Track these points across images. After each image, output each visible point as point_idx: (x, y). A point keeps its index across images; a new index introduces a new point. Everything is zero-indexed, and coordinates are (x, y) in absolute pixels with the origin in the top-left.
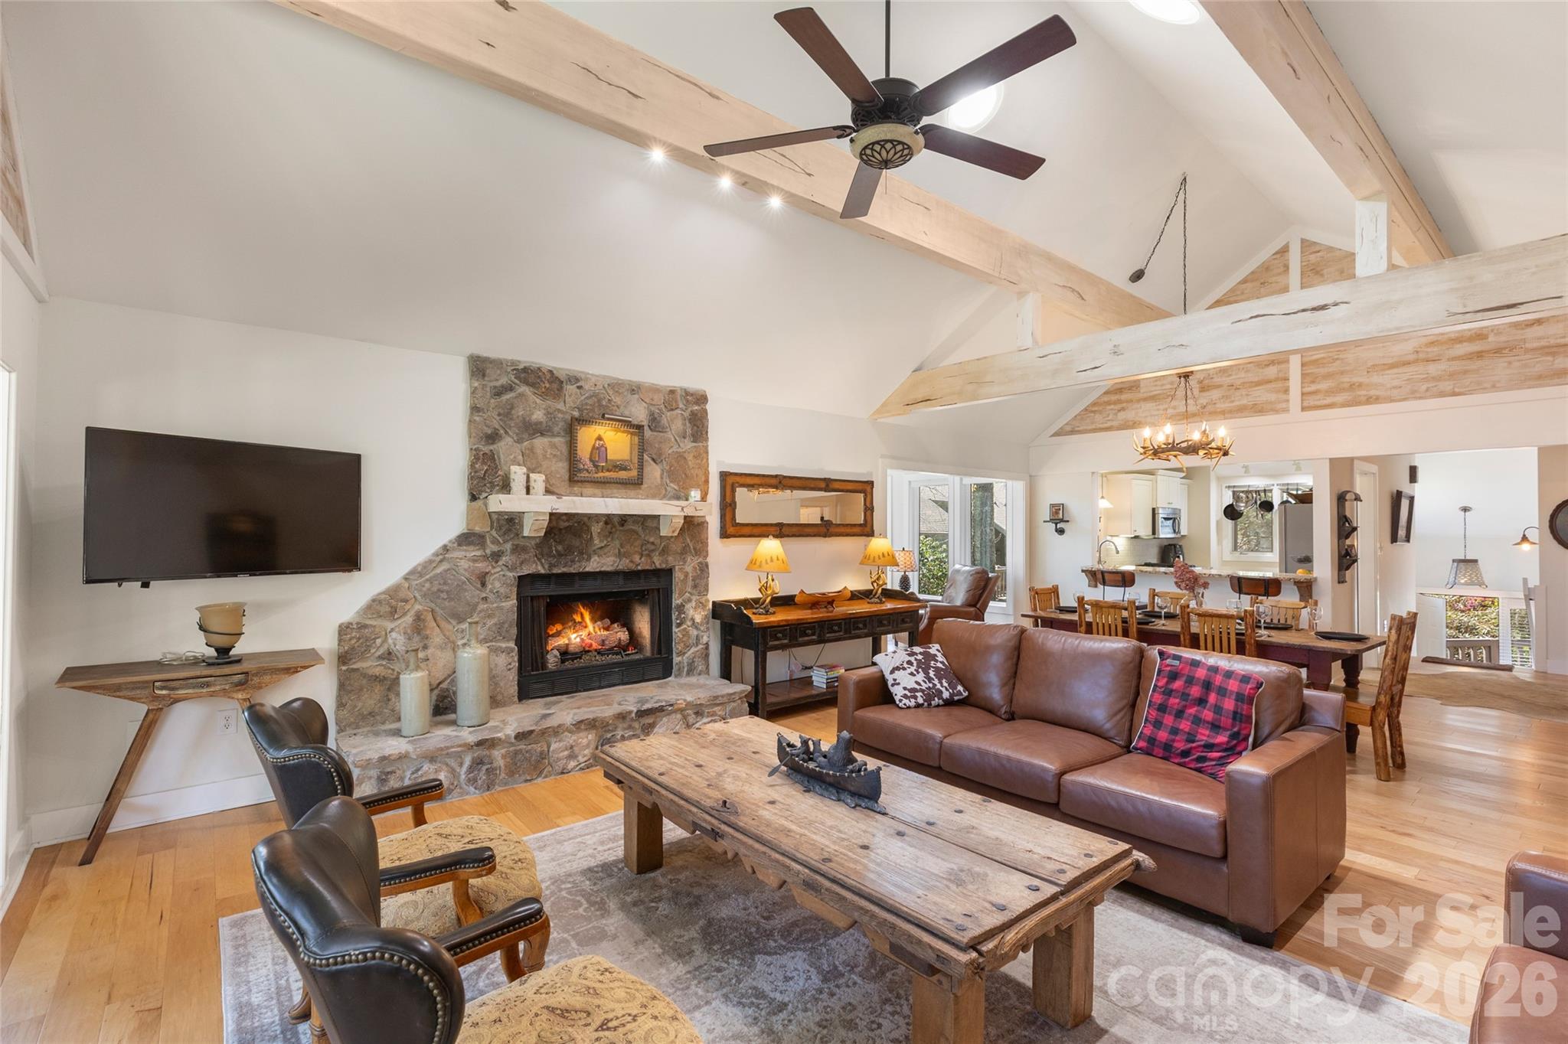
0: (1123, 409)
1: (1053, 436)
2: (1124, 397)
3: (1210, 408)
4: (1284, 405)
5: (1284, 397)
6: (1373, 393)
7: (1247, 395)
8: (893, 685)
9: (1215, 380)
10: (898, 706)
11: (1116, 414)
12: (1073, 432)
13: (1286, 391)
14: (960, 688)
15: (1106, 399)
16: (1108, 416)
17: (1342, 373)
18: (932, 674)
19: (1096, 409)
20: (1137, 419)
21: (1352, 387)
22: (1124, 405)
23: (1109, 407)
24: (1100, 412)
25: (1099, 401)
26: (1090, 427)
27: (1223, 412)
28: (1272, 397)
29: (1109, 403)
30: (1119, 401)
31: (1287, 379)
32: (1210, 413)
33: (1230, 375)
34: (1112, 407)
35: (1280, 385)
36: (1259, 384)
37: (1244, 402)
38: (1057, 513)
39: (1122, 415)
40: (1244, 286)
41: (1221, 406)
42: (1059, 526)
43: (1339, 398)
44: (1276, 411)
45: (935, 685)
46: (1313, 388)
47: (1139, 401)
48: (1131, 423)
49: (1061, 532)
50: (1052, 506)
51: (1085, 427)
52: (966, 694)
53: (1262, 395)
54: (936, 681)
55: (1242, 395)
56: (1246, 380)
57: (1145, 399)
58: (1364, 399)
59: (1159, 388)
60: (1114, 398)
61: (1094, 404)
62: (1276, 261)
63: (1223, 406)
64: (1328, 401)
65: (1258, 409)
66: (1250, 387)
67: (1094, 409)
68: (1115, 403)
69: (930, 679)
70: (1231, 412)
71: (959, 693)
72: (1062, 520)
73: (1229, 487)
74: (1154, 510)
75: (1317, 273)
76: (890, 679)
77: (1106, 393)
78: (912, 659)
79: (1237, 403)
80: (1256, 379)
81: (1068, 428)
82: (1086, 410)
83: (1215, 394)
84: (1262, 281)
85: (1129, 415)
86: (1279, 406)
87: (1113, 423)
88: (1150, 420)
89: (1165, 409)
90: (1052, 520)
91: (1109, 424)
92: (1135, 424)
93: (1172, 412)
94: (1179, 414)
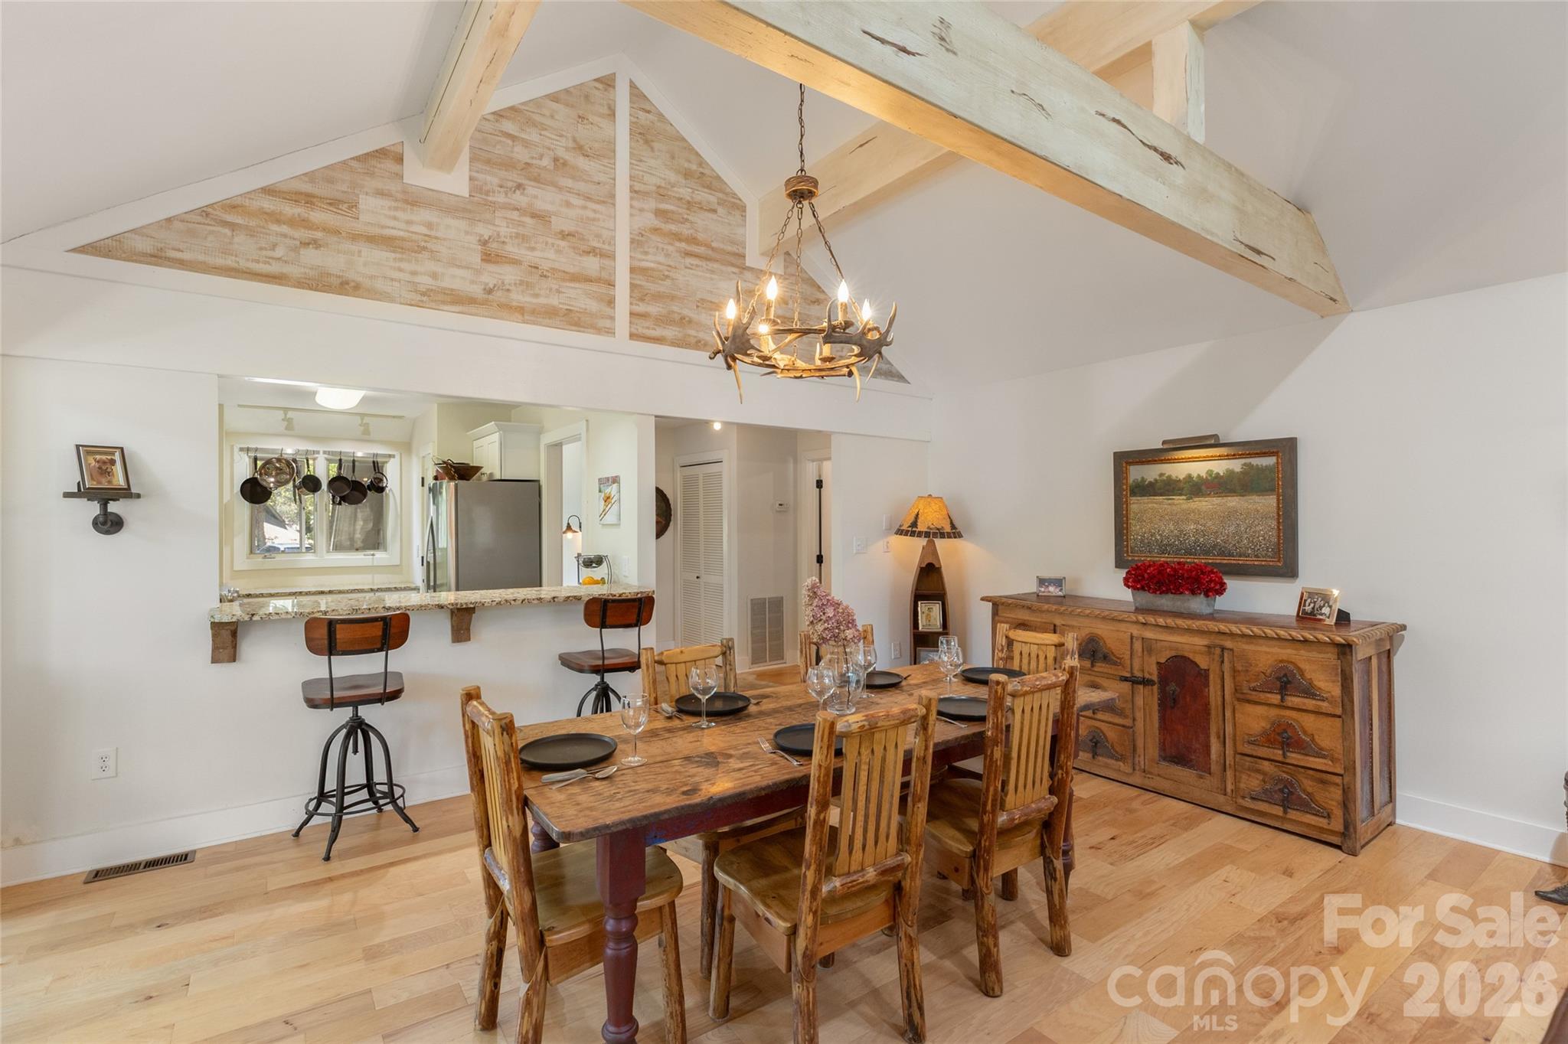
0: (315, 244)
1: (82, 250)
2: (318, 216)
3: (499, 295)
4: (607, 323)
5: (608, 310)
6: (701, 335)
7: (558, 292)
9: (509, 248)
11: (295, 249)
12: (157, 258)
13: (611, 302)
15: (268, 204)
16: (274, 247)
17: (673, 298)
19: (239, 220)
20: (351, 275)
21: (683, 322)
22: (319, 235)
23: (275, 228)
24: (251, 232)
25: (247, 203)
26: (220, 261)
27: (521, 310)
28: (593, 306)
29: (276, 218)
30: (304, 223)
31: (611, 284)
32: (501, 306)
33: (533, 249)
34: (284, 229)
35: (603, 289)
36: (575, 278)
37: (554, 301)
38: (104, 469)
39: (310, 256)
40: (554, 105)
41: (518, 297)
42: (113, 507)
43: (670, 332)
44: (599, 331)
46: (641, 308)
47: (355, 237)
48: (336, 282)
49: (109, 524)
50: (83, 451)
51: (201, 258)
53: (579, 298)
55: (551, 289)
56: (556, 265)
57: (372, 239)
58: (693, 341)
59: (403, 226)
60: (290, 210)
61: (232, 207)
62: (597, 93)
63: (520, 297)
64: (658, 332)
65: (573, 320)
66: (564, 280)
67: (229, 218)
68: (292, 222)
70: (533, 312)
72: (126, 493)
73: (248, 450)
75: (647, 142)
77: (268, 191)
79: (542, 300)
80: (571, 269)
81: (143, 245)
82: (205, 212)
83: (509, 274)
84: (581, 113)
85: (331, 260)
86: (602, 323)
87: (287, 269)
88: (379, 285)
89: (414, 273)
90: (82, 492)
91: (274, 268)
92: (345, 287)
93: (425, 281)
94: (444, 292)
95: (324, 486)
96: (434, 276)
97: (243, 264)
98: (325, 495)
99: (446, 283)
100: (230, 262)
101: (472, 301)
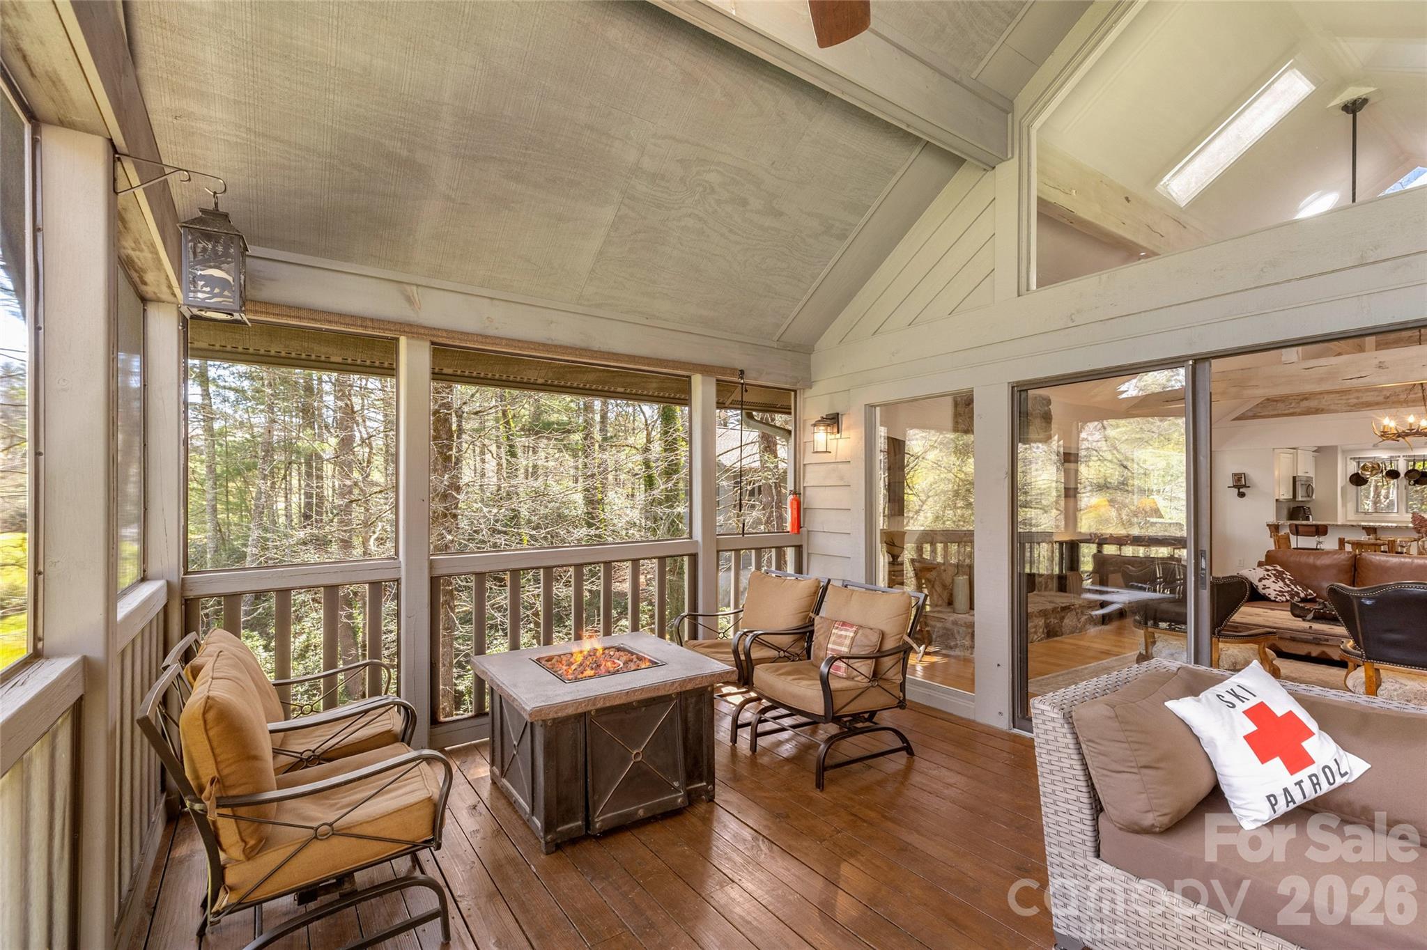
1: (1234, 420)
3: (1393, 398)
8: (1263, 589)
10: (1275, 601)
11: (1298, 403)
12: (1254, 417)
14: (1310, 591)
16: (1291, 404)
18: (1288, 582)
32: (1394, 403)
38: (1239, 479)
42: (1241, 490)
45: (1293, 589)
48: (1313, 410)
49: (1242, 495)
50: (1234, 475)
51: (1267, 413)
52: (1315, 595)
54: (1293, 587)
69: (1288, 586)
71: (1311, 594)
72: (1245, 486)
73: (1354, 459)
74: (1294, 478)
76: (1260, 586)
78: (1269, 573)
81: (1250, 414)
87: (1295, 410)
88: (1332, 407)
89: (1348, 399)
90: (1234, 486)
91: (1291, 411)
92: (1317, 411)
93: (1355, 401)
94: (1362, 403)
95: (1402, 475)
96: (1358, 398)
97: (1280, 412)
98: (1402, 481)
99: (1364, 399)
100: (1276, 413)
101: (1377, 404)
